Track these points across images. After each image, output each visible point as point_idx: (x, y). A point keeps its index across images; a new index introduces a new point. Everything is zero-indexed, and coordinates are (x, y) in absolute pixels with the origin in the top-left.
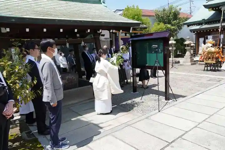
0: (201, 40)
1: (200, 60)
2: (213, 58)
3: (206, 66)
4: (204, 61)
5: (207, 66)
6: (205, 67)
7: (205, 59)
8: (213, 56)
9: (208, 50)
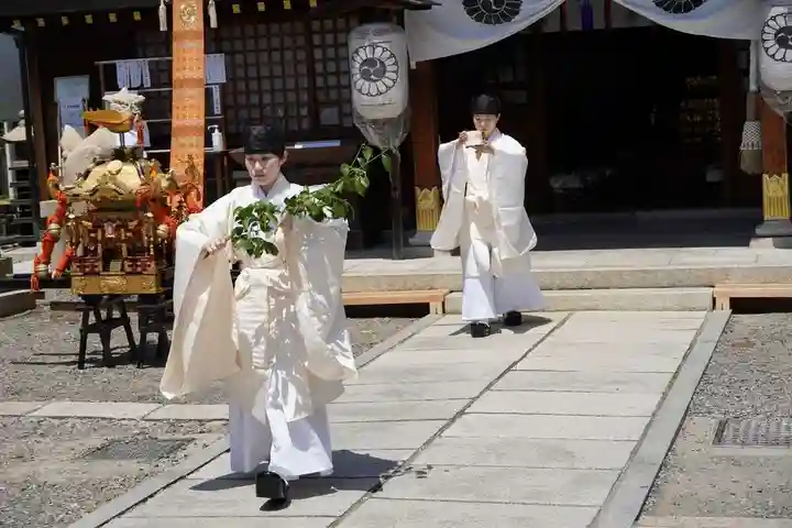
0: (70, 92)
1: (42, 267)
2: (136, 251)
3: (92, 319)
4: (76, 281)
5: (104, 328)
6: (86, 330)
7: (74, 266)
8: (137, 233)
9: (90, 183)
